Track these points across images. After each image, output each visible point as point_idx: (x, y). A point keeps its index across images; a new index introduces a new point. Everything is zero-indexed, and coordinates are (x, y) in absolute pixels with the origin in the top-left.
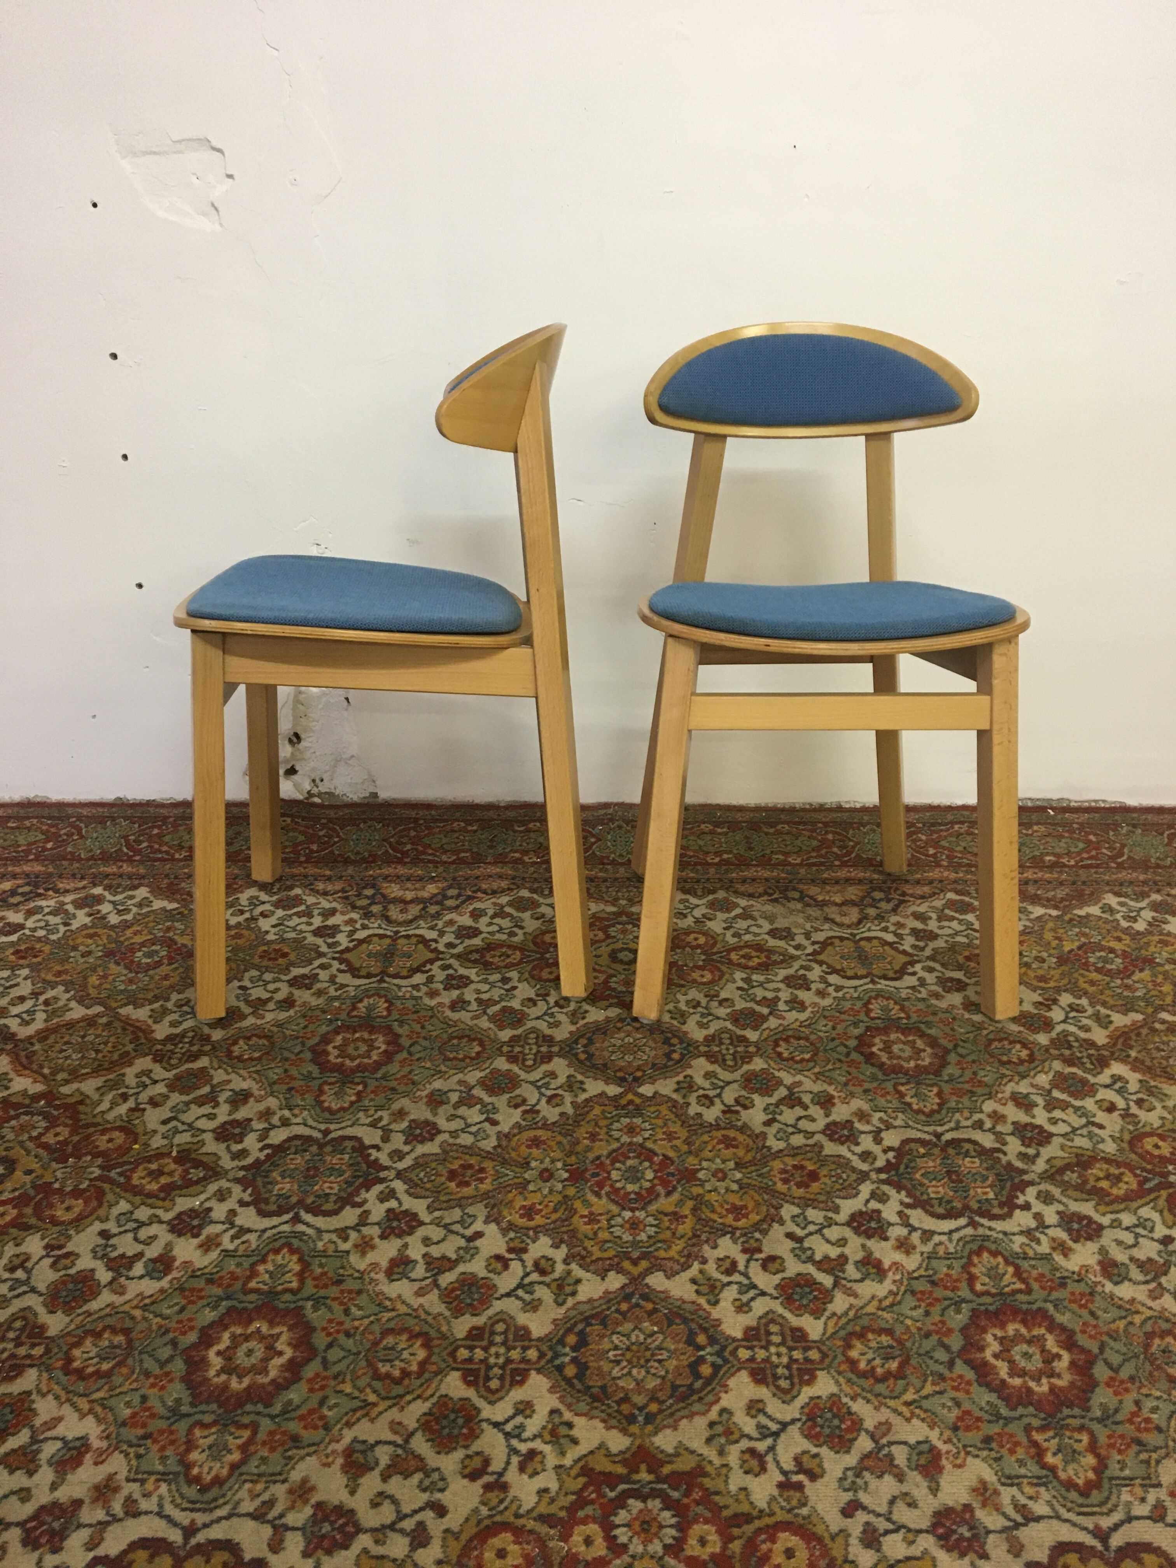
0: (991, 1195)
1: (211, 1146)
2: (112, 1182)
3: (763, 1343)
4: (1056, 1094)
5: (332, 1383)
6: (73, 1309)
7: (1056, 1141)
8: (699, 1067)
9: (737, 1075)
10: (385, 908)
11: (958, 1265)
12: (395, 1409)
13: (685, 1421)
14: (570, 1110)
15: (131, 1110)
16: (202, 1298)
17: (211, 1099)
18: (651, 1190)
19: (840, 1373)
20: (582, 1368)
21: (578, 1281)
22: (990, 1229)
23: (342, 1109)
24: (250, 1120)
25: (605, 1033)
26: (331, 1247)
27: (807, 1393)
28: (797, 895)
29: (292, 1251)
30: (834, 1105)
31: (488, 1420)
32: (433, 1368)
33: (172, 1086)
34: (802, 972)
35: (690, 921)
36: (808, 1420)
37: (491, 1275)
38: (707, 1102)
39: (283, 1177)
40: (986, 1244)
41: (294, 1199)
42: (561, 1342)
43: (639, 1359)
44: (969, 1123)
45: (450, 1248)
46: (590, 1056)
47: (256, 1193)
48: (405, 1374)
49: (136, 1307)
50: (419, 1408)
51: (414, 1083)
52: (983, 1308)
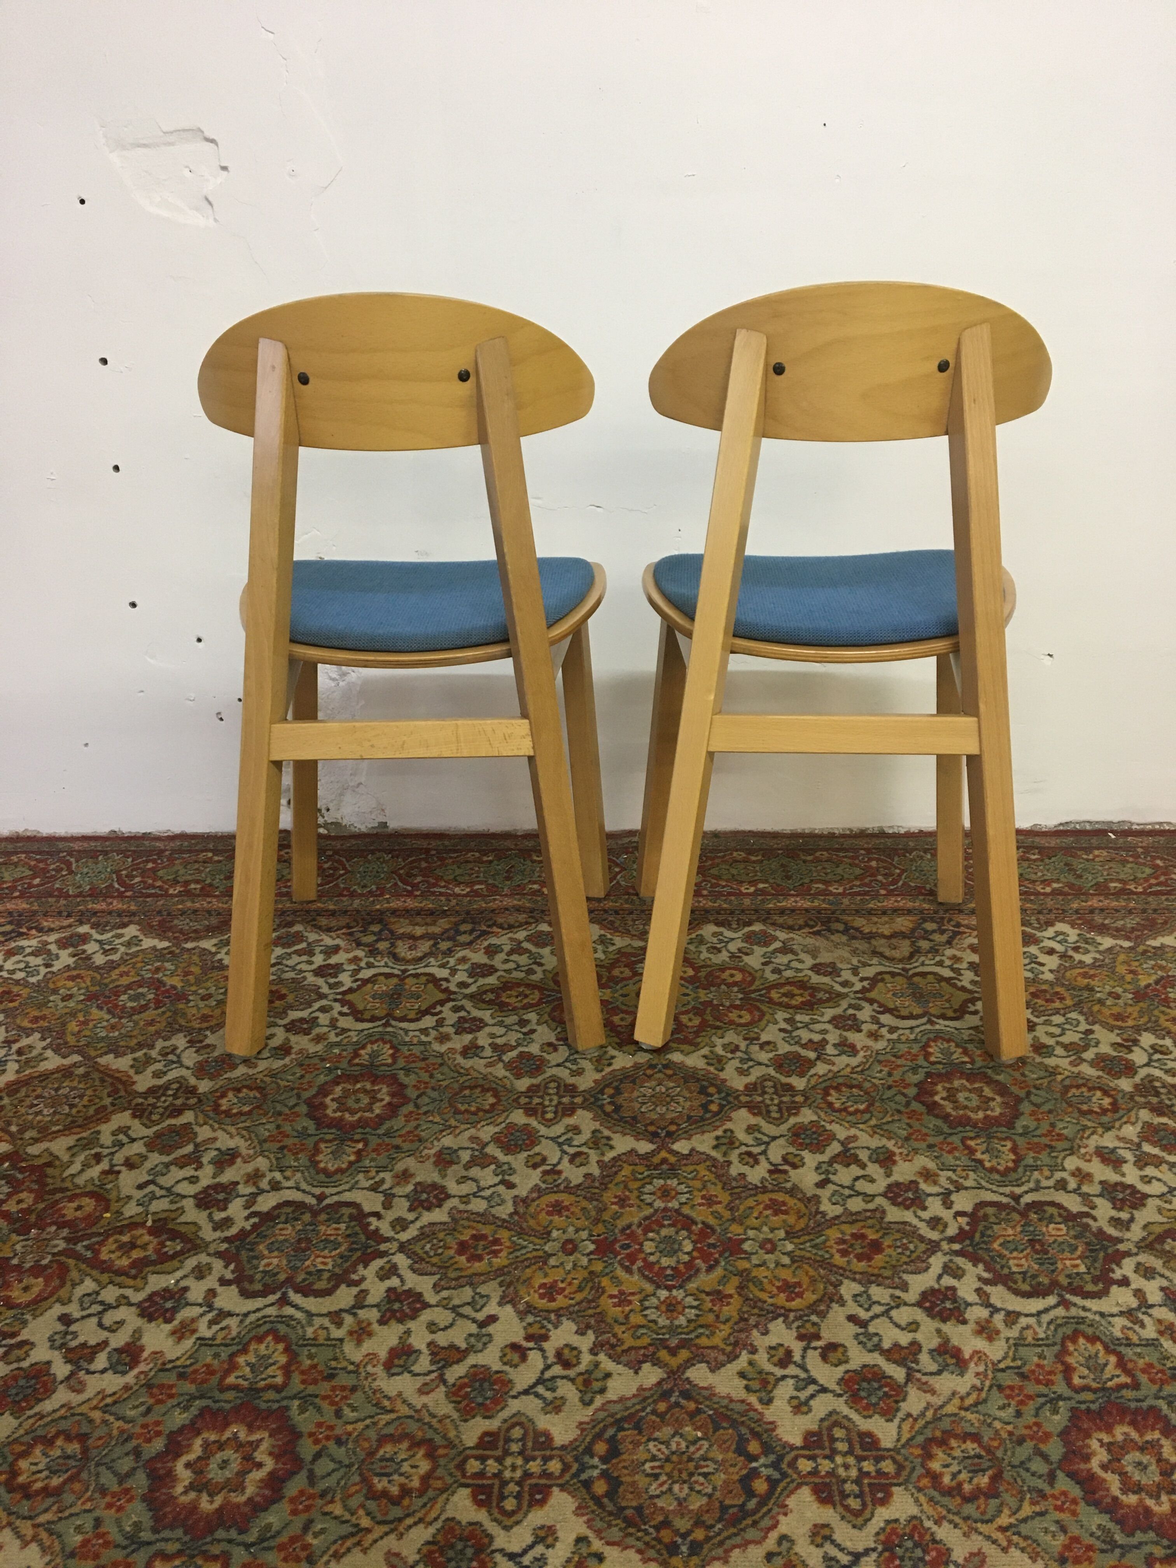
0: (1082, 1269)
1: (192, 1214)
2: (78, 1257)
3: (827, 1452)
4: (1147, 1148)
5: (320, 1502)
6: (23, 1409)
7: (1152, 1203)
8: (741, 1120)
9: (784, 1128)
10: (393, 945)
11: (1050, 1353)
12: (392, 1536)
13: (737, 1551)
14: (596, 1171)
15: (104, 1173)
16: (171, 1396)
17: (193, 1160)
18: (689, 1265)
19: (920, 1490)
20: (614, 1483)
21: (608, 1375)
22: (1084, 1309)
23: (340, 1171)
24: (237, 1183)
25: (634, 1082)
26: (322, 1334)
27: (883, 1514)
28: (841, 927)
29: (278, 1339)
30: (894, 1163)
31: (501, 1551)
32: (439, 1484)
33: (152, 1145)
34: (851, 1011)
35: (724, 956)
36: (885, 1550)
37: (507, 1368)
38: (751, 1160)
39: (271, 1251)
40: (1082, 1327)
41: (282, 1277)
42: (589, 1451)
43: (680, 1471)
44: (1051, 1183)
45: (458, 1336)
46: (618, 1108)
47: (239, 1270)
48: (405, 1491)
49: (95, 1408)
50: (420, 1535)
51: (420, 1140)
52: (1083, 1407)
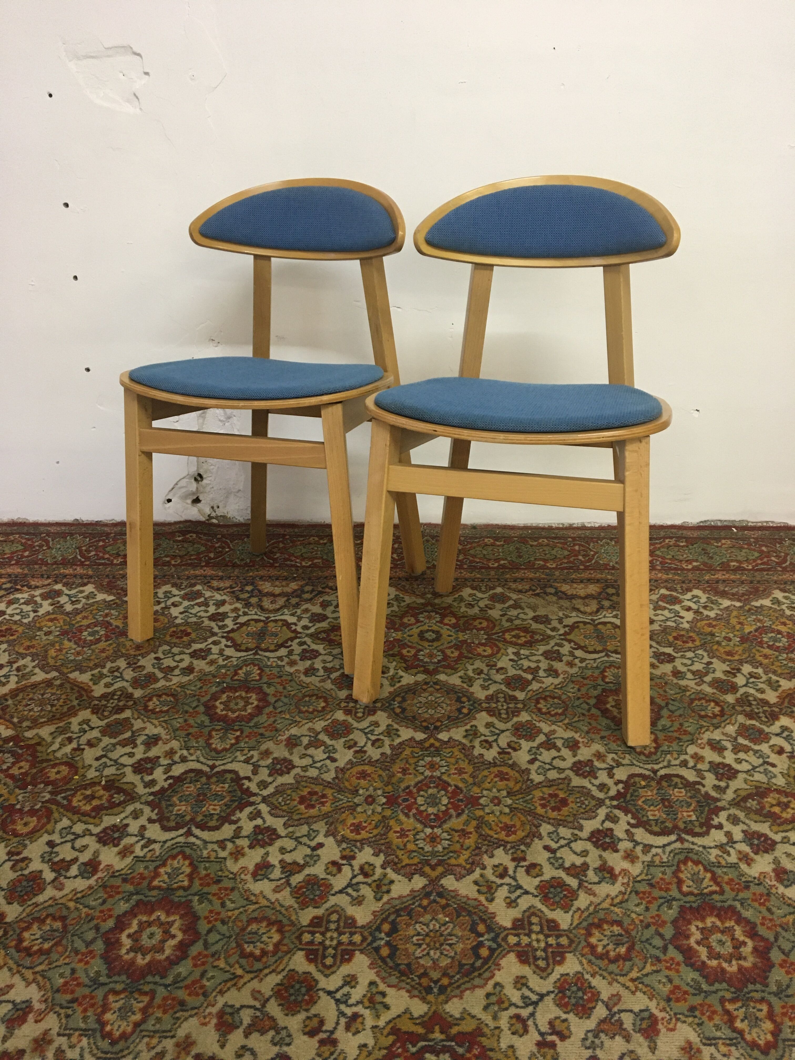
0: (694, 818)
1: (131, 777)
2: (58, 804)
3: (527, 931)
4: (741, 740)
5: (211, 959)
6: (25, 901)
7: (741, 776)
8: (482, 719)
9: (509, 725)
10: (260, 600)
11: (669, 871)
12: (256, 981)
13: (468, 992)
14: (389, 752)
15: (74, 749)
16: (118, 893)
17: (131, 742)
18: (446, 812)
19: (583, 955)
20: (394, 949)
21: (392, 882)
22: (693, 843)
23: (225, 750)
24: (159, 757)
25: (414, 693)
26: (213, 854)
27: (559, 970)
28: (553, 591)
29: (185, 857)
30: (579, 748)
31: (323, 990)
32: (285, 948)
33: (105, 731)
34: (556, 648)
35: (476, 610)
36: (559, 992)
37: (329, 877)
38: (487, 746)
39: (181, 801)
40: (691, 855)
41: (188, 818)
42: (379, 929)
43: (435, 943)
44: (677, 762)
45: (298, 856)
46: (403, 711)
47: (160, 813)
48: (264, 953)
49: (71, 900)
50: (273, 980)
51: (276, 730)
52: (688, 905)
